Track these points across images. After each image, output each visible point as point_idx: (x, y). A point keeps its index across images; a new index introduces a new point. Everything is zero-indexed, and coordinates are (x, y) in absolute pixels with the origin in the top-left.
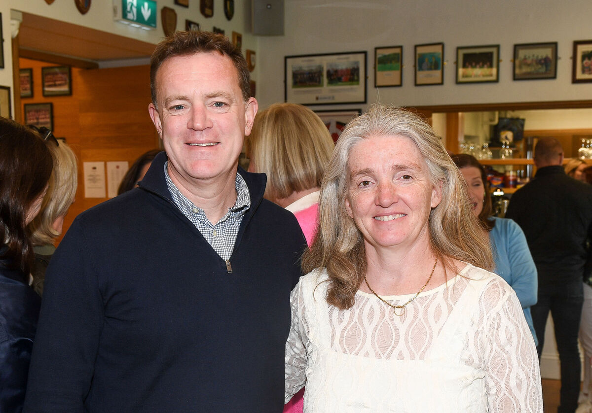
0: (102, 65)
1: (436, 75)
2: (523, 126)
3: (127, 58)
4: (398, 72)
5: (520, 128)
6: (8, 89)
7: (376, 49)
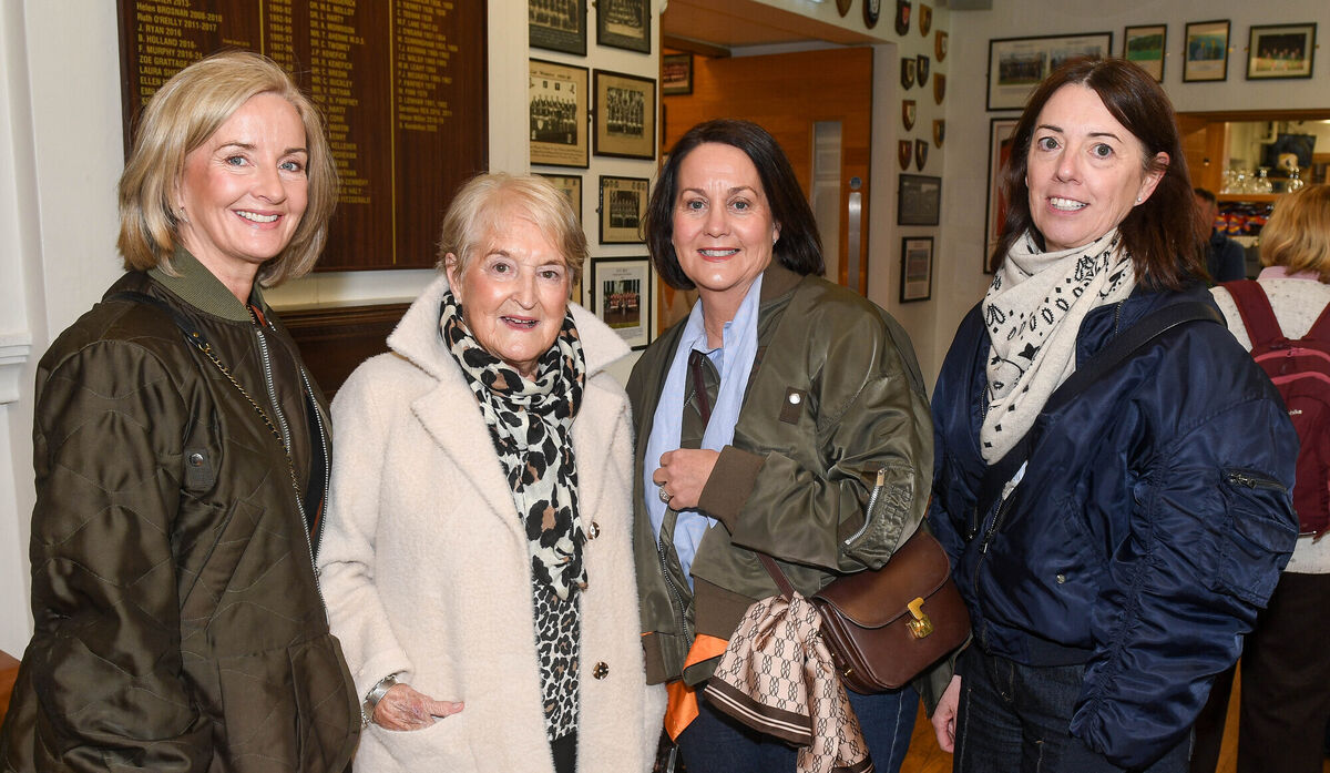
0: (736, 52)
1: (1215, 68)
2: (1312, 146)
3: (783, 42)
4: (1159, 62)
5: (1308, 149)
6: (653, 81)
7: (1127, 28)
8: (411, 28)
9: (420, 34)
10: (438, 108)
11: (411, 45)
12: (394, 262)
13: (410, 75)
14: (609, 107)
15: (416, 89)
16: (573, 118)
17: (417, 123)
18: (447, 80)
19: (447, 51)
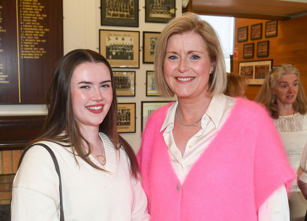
0: (292, 17)
8: (27, 25)
9: (31, 26)
10: (39, 50)
11: (27, 30)
12: (20, 102)
13: (26, 40)
14: (151, 45)
15: (29, 45)
16: (131, 50)
17: (30, 56)
18: (44, 41)
19: (44, 31)
